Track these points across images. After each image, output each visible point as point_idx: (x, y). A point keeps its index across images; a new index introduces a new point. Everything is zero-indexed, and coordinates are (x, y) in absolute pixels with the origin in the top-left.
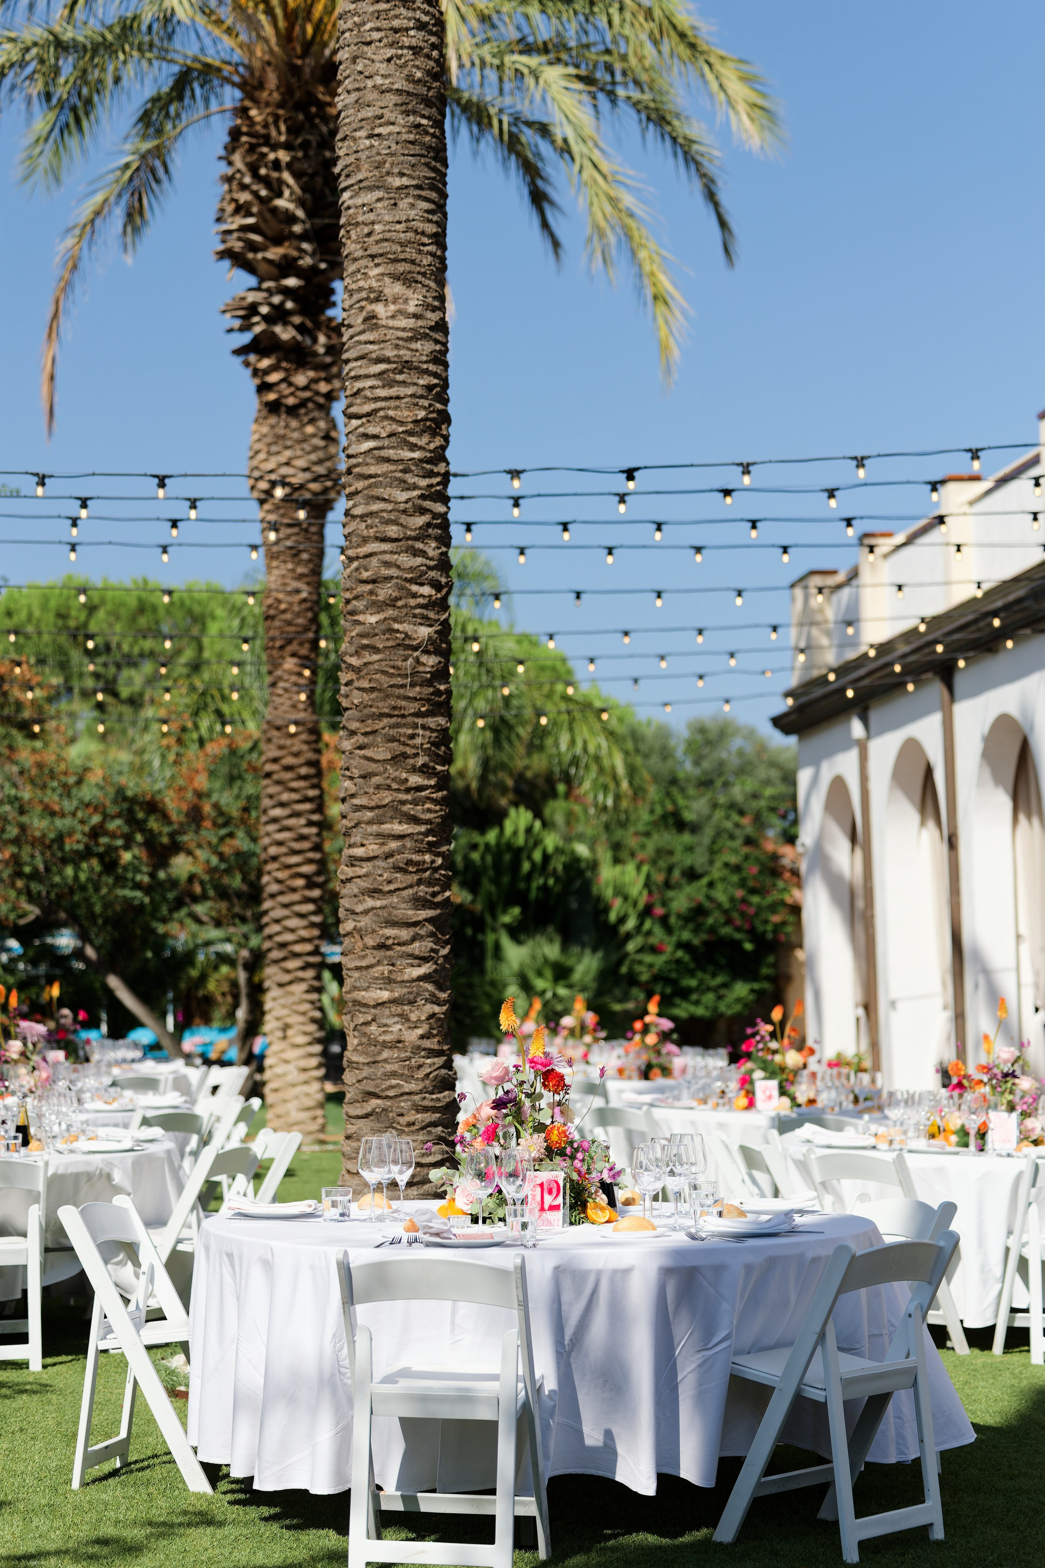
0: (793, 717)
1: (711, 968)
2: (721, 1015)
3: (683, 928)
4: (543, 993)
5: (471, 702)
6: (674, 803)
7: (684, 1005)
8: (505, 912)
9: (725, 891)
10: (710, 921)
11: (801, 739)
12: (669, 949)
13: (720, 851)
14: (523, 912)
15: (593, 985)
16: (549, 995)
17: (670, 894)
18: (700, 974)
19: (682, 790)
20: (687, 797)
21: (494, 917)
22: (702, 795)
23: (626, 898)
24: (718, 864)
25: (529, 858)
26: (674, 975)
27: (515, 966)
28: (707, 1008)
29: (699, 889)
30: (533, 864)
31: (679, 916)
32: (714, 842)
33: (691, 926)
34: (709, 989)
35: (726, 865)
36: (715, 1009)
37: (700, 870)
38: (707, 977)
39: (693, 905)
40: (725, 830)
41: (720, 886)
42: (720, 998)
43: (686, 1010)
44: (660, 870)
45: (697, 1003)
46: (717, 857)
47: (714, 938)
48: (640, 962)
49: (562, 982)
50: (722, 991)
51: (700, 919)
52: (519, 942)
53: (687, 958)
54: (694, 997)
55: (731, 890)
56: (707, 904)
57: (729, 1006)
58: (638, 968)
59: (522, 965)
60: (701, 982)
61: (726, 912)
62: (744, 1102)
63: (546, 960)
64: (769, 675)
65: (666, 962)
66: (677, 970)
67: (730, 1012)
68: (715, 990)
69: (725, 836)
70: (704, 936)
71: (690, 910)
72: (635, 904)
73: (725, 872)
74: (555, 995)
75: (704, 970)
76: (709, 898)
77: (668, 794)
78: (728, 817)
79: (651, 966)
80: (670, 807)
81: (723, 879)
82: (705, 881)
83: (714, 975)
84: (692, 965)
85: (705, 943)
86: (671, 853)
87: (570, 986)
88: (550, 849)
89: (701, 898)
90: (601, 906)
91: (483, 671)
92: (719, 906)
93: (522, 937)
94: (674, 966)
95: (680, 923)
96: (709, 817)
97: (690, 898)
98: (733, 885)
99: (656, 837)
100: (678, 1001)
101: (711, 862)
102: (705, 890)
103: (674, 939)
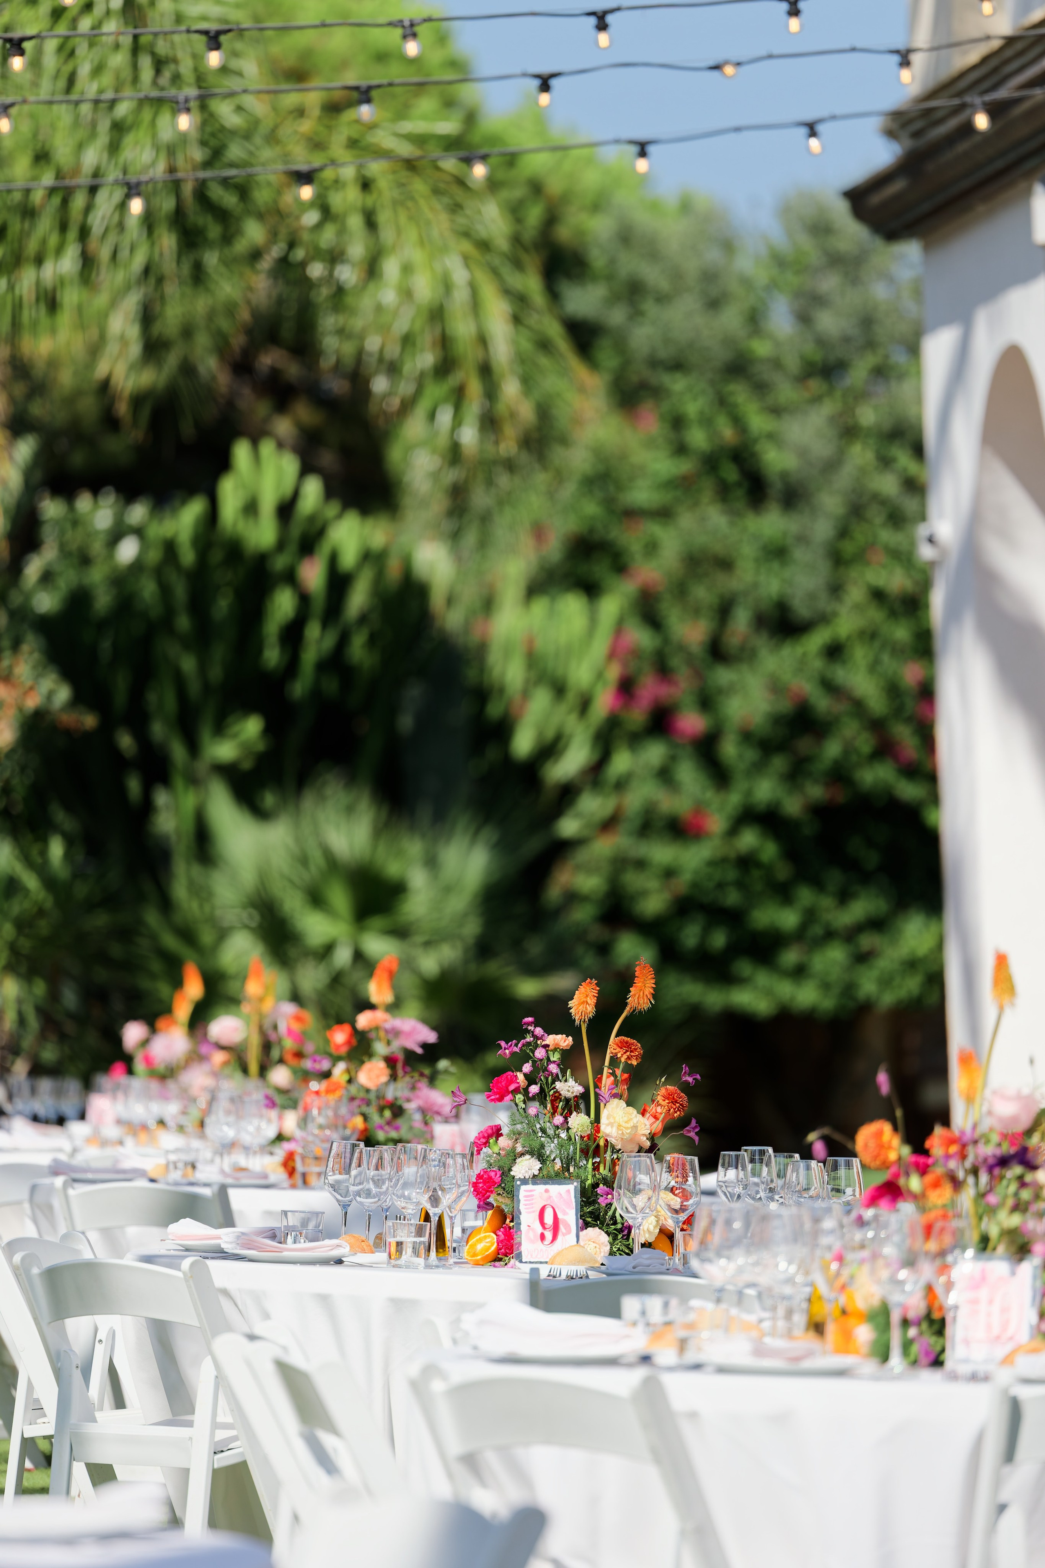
0: (898, 186)
1: (835, 877)
2: (865, 1008)
3: (758, 768)
4: (327, 950)
5: (114, 148)
6: (738, 422)
7: (763, 978)
8: (220, 729)
9: (874, 667)
10: (832, 749)
11: (927, 248)
12: (716, 823)
13: (861, 557)
14: (269, 730)
15: (472, 928)
16: (343, 956)
17: (723, 676)
18: (805, 895)
19: (761, 388)
20: (776, 411)
21: (193, 747)
22: (817, 400)
23: (559, 689)
24: (856, 594)
25: (290, 578)
26: (732, 898)
27: (248, 877)
28: (825, 986)
29: (801, 665)
30: (304, 599)
31: (747, 736)
32: (843, 533)
33: (779, 763)
34: (830, 935)
35: (878, 595)
36: (849, 989)
37: (802, 609)
38: (826, 902)
39: (785, 706)
40: (878, 499)
41: (860, 655)
42: (862, 958)
43: (769, 992)
44: (696, 612)
45: (799, 972)
46: (854, 573)
47: (841, 797)
48: (641, 864)
49: (377, 922)
50: (867, 941)
51: (804, 745)
52: (259, 813)
53: (769, 851)
54: (790, 957)
55: (888, 662)
56: (822, 703)
57: (886, 982)
58: (633, 880)
59: (263, 877)
60: (810, 916)
61: (877, 726)
62: (488, 1242)
63: (332, 863)
64: (729, 70)
65: (712, 863)
66: (740, 885)
67: (888, 999)
68: (851, 935)
69: (877, 516)
70: (816, 792)
71: (778, 720)
72: (584, 705)
73: (876, 615)
74: (359, 956)
75: (818, 884)
76: (829, 686)
77: (722, 402)
78: (885, 462)
79: (669, 873)
80: (727, 433)
81: (870, 635)
82: (816, 641)
83: (844, 897)
84: (783, 872)
85: (818, 811)
86: (725, 564)
87: (401, 933)
88: (349, 558)
89: (808, 688)
90: (494, 710)
91: (146, 64)
92: (858, 706)
93: (269, 799)
94: (731, 874)
95: (751, 755)
96: (832, 465)
97: (776, 687)
98: (897, 651)
99: (686, 520)
100: (744, 967)
101: (836, 589)
102: (817, 664)
103: (734, 799)
